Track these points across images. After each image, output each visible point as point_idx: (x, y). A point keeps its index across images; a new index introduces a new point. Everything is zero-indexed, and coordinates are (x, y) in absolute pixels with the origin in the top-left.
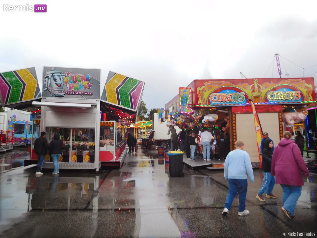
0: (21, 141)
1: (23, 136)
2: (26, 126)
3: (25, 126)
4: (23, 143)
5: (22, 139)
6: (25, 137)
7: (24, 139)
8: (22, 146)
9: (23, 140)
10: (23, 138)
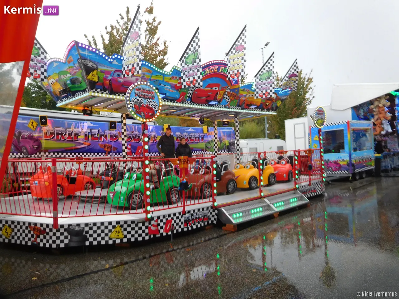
0: (340, 168)
1: (342, 157)
2: (347, 133)
3: (345, 135)
4: (344, 173)
5: (341, 163)
6: (348, 159)
7: (345, 163)
8: (344, 180)
9: (344, 165)
10: (344, 160)
